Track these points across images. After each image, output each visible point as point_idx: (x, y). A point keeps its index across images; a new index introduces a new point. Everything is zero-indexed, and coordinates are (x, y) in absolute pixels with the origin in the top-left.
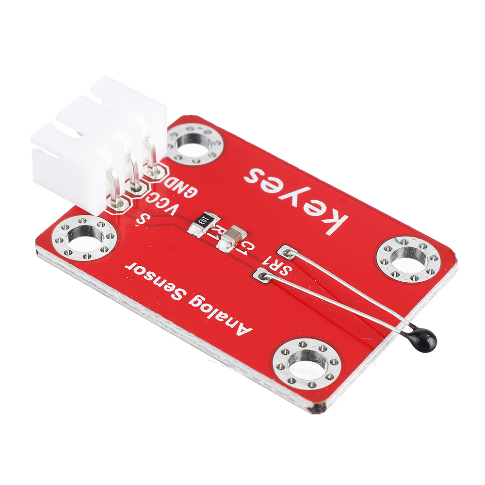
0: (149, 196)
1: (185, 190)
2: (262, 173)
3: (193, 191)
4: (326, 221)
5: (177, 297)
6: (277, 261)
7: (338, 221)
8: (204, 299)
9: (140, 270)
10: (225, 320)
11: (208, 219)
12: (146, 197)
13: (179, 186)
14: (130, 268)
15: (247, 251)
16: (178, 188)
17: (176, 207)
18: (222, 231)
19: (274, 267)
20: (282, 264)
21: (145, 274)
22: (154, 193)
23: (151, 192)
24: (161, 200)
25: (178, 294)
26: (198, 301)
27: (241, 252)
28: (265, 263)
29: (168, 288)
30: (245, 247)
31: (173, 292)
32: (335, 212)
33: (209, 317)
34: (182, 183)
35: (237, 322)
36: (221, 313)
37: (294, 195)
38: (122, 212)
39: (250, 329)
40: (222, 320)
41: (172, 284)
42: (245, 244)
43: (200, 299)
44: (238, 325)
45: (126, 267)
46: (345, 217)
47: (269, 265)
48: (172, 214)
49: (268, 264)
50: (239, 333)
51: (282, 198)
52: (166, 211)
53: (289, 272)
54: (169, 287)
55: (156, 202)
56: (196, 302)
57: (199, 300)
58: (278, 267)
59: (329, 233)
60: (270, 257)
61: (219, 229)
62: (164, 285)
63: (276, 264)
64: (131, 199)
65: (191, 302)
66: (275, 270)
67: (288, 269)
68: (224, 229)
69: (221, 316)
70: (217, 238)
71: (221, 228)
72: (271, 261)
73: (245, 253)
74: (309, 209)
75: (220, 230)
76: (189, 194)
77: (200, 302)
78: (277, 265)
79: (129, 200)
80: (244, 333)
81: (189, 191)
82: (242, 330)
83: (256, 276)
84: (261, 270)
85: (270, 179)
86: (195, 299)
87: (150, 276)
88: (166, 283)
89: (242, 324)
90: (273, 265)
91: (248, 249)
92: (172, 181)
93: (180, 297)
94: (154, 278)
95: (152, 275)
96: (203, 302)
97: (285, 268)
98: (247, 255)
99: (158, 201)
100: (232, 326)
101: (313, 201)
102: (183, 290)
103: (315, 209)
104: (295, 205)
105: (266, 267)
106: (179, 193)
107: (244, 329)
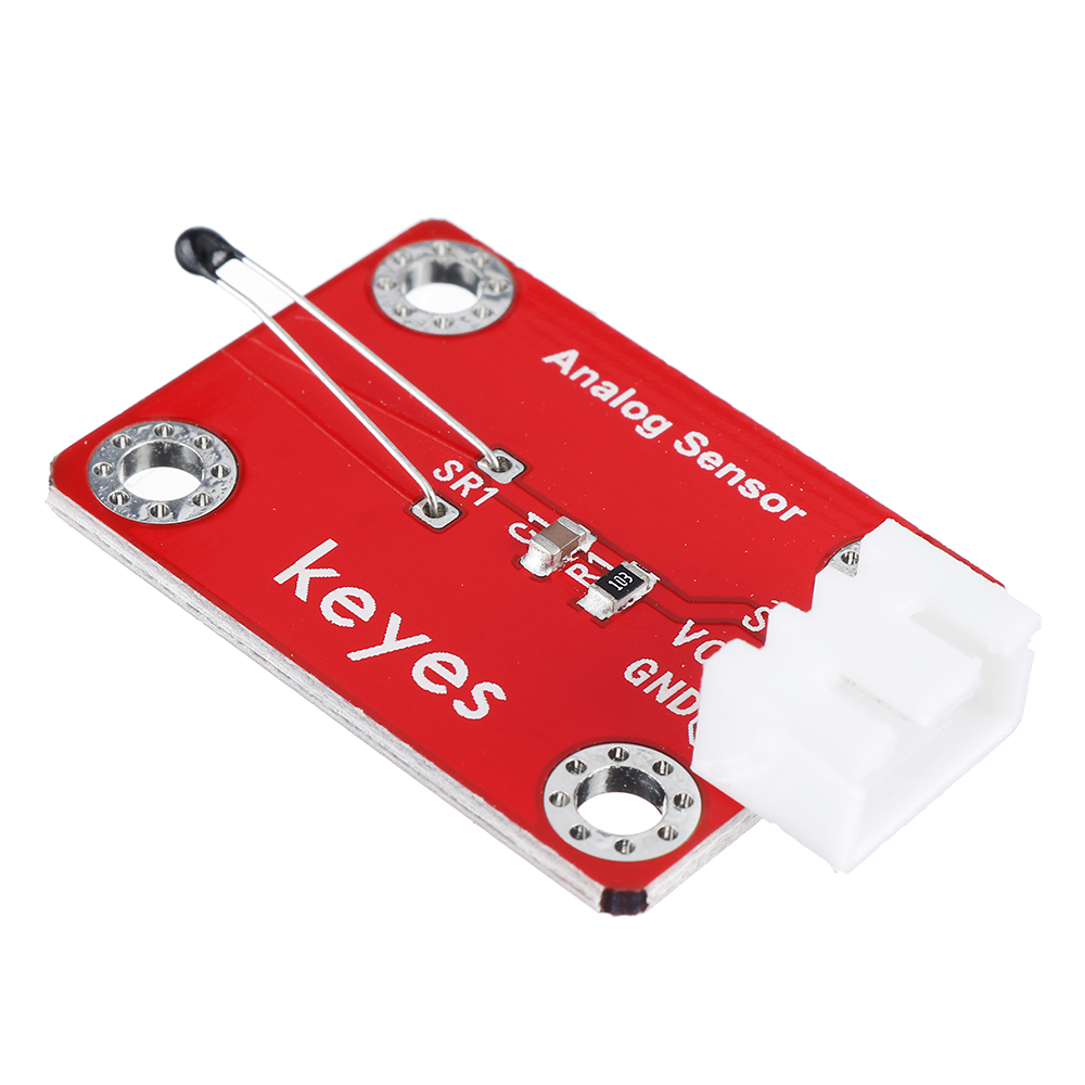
1: (653, 678)
2: (459, 706)
3: (636, 676)
4: (331, 573)
5: (695, 439)
6: (464, 494)
7: (302, 572)
8: (639, 429)
9: (773, 503)
10: (598, 383)
11: (610, 582)
13: (668, 690)
14: (795, 510)
15: (525, 520)
16: (670, 686)
17: (679, 641)
18: (578, 572)
19: (473, 481)
20: (454, 487)
21: (762, 493)
25: (693, 445)
26: (652, 426)
27: (540, 520)
28: (493, 492)
29: (714, 458)
30: (532, 532)
31: (703, 450)
32: (302, 592)
33: (632, 392)
34: (660, 698)
36: (604, 398)
37: (391, 643)
39: (547, 360)
40: (604, 383)
41: (703, 466)
43: (646, 431)
44: (572, 372)
45: (803, 513)
46: (281, 579)
47: (483, 487)
48: (690, 623)
49: (486, 490)
50: (573, 355)
51: (423, 639)
52: (705, 632)
53: (443, 468)
54: (710, 461)
56: (656, 424)
57: (649, 429)
58: (464, 481)
59: (329, 545)
60: (477, 503)
61: (584, 578)
62: (723, 466)
63: (468, 486)
65: (666, 425)
66: (472, 475)
67: (444, 474)
68: (574, 576)
69: (606, 392)
70: (592, 557)
71: (578, 578)
72: (477, 493)
73: (532, 517)
74: (362, 607)
75: (582, 576)
76: (646, 668)
77: (647, 423)
78: (467, 484)
80: (563, 355)
81: (644, 676)
82: (565, 360)
83: (517, 468)
84: (505, 478)
85: (441, 690)
86: (657, 431)
87: (752, 489)
88: (717, 469)
89: (565, 371)
90: (475, 486)
91: (524, 526)
92: (683, 706)
93: (689, 438)
94: (742, 482)
95: (747, 490)
96: (640, 422)
97: (449, 478)
98: (530, 514)
100: (585, 370)
101: (350, 623)
102: (681, 451)
103: (350, 604)
104: (395, 621)
105: (489, 482)
106: (669, 676)
107: (560, 362)
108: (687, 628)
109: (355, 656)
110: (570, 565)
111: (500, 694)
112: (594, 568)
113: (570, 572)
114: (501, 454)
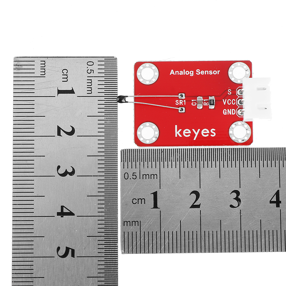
0: (235, 102)
2: (212, 135)
3: (225, 113)
4: (180, 130)
5: (198, 71)
7: (177, 133)
9: (215, 72)
10: (179, 73)
12: (236, 100)
13: (230, 112)
14: (218, 71)
15: (193, 102)
16: (230, 111)
17: (225, 104)
18: (205, 104)
19: (181, 101)
20: (180, 104)
21: (212, 72)
22: (235, 104)
23: (236, 103)
24: (230, 103)
25: (199, 72)
27: (194, 100)
28: (185, 101)
30: (195, 103)
31: (200, 72)
32: (180, 136)
33: (184, 70)
34: (230, 114)
35: (176, 74)
37: (197, 134)
38: (237, 90)
39: (170, 74)
41: (203, 74)
42: (195, 104)
44: (175, 74)
45: (219, 71)
46: (176, 136)
48: (223, 100)
50: (172, 70)
51: (199, 130)
52: (226, 100)
54: (203, 73)
55: (231, 101)
56: (192, 73)
57: (192, 74)
58: (180, 102)
59: (176, 126)
60: (185, 104)
62: (205, 72)
63: (182, 103)
64: (239, 97)
65: (193, 72)
66: (180, 101)
67: (177, 104)
68: (205, 105)
69: (181, 73)
70: (204, 100)
71: (206, 105)
72: (183, 103)
73: (193, 100)
77: (190, 73)
78: (181, 103)
79: (239, 96)
80: (171, 72)
81: (226, 112)
82: (172, 72)
83: (184, 94)
84: (184, 98)
85: (208, 135)
86: (193, 74)
87: (211, 73)
88: (204, 73)
89: (174, 74)
91: (193, 103)
92: (234, 113)
94: (209, 73)
96: (190, 74)
97: (178, 104)
98: (192, 100)
99: (231, 102)
100: (176, 72)
101: (189, 135)
102: (198, 74)
103: (187, 132)
104: (193, 130)
105: (183, 100)
106: (228, 110)
107: (172, 73)
108: (224, 101)
109: (195, 139)
110: (203, 104)
111: (214, 130)
112: (206, 102)
113: (204, 105)
114: (180, 94)
